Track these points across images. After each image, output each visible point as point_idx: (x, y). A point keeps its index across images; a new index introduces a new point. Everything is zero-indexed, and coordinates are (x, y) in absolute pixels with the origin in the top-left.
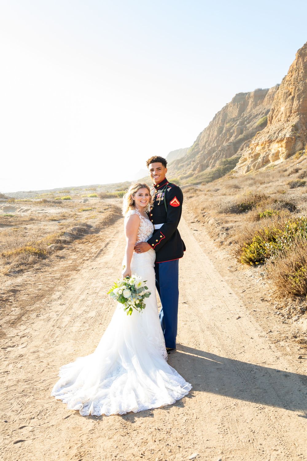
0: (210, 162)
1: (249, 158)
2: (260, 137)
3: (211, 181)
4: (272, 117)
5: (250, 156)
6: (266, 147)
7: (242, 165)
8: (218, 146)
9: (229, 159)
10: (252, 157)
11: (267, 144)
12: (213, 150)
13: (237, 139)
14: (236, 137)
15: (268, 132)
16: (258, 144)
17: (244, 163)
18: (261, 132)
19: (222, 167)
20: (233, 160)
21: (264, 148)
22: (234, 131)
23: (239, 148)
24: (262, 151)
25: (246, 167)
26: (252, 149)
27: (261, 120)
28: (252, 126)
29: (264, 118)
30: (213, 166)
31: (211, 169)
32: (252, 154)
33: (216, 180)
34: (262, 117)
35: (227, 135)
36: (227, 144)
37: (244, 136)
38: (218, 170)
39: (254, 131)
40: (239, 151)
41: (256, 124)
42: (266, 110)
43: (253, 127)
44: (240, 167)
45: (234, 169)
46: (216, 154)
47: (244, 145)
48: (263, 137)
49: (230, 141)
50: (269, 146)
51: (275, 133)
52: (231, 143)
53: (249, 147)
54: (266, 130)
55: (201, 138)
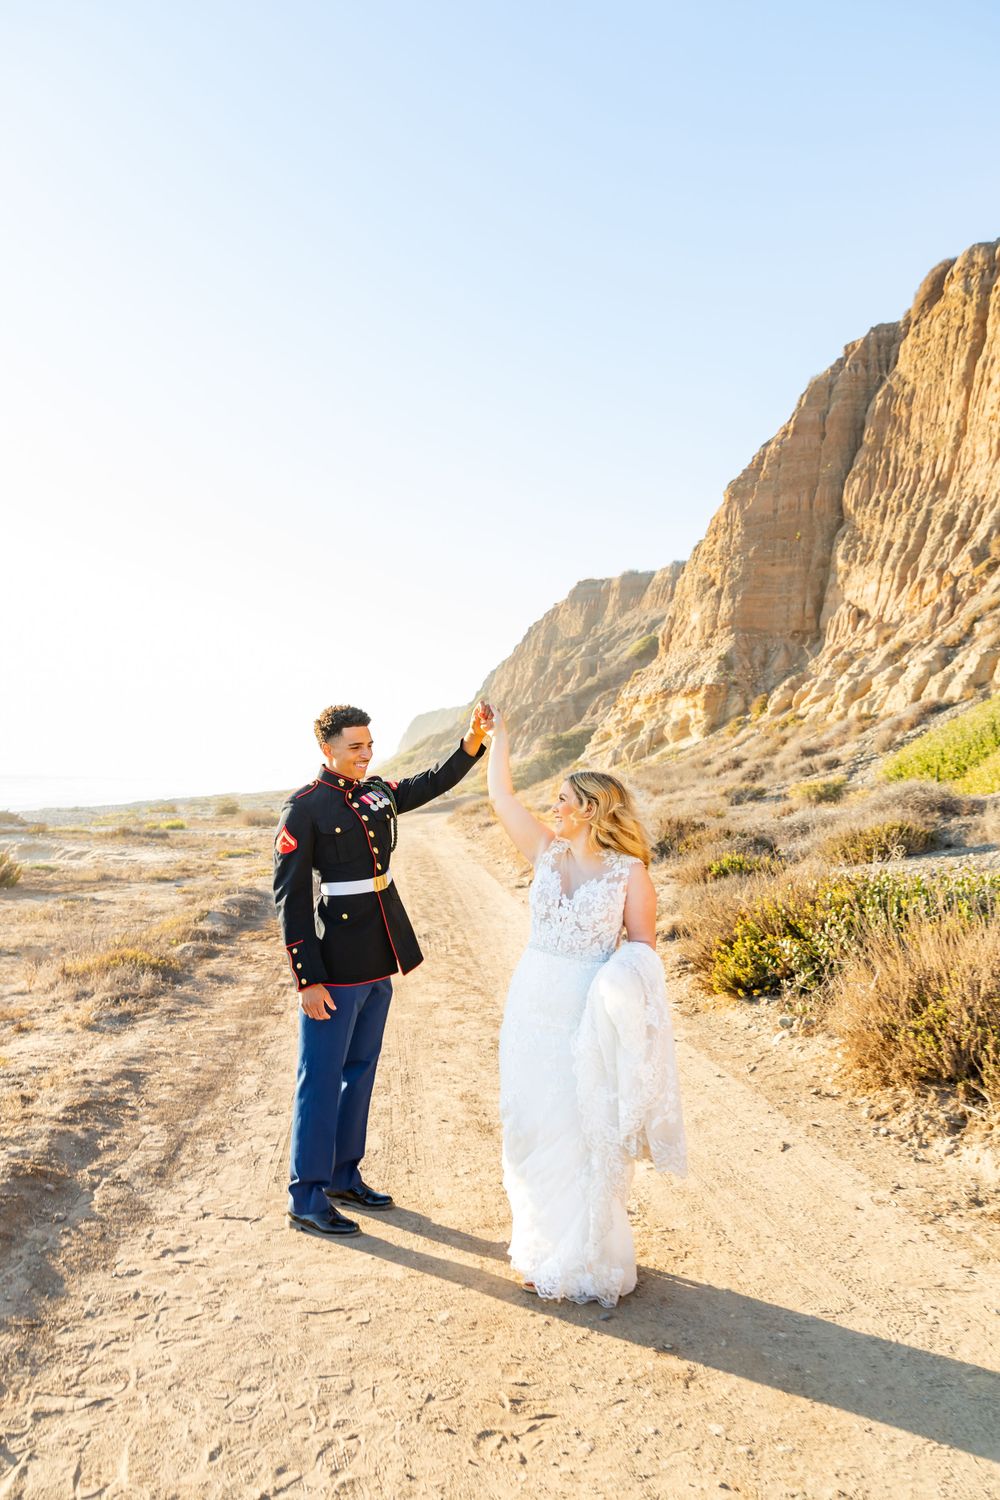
0: (518, 739)
1: (617, 731)
2: (643, 682)
3: (525, 788)
4: (670, 637)
5: (620, 728)
6: (658, 706)
7: (600, 748)
8: (535, 704)
9: (565, 734)
10: (624, 729)
11: (660, 700)
12: (524, 713)
13: (581, 688)
14: (580, 682)
15: (662, 672)
16: (637, 700)
17: (605, 744)
18: (643, 670)
19: (547, 753)
20: (574, 737)
21: (652, 709)
22: (574, 670)
23: (586, 708)
24: (647, 715)
25: (610, 754)
26: (623, 711)
27: (637, 643)
28: (616, 658)
29: (644, 638)
30: (526, 752)
31: (521, 757)
32: (624, 721)
33: (538, 785)
34: (640, 638)
35: (557, 677)
36: (558, 698)
37: (599, 679)
38: (539, 761)
39: (624, 668)
40: (586, 717)
41: (627, 654)
42: (649, 619)
43: (620, 658)
44: (596, 753)
45: (580, 759)
46: (533, 721)
47: (600, 701)
48: (648, 682)
49: (564, 692)
50: (664, 704)
51: (677, 674)
52: (567, 696)
53: (616, 707)
54: (655, 665)
55: (495, 682)
